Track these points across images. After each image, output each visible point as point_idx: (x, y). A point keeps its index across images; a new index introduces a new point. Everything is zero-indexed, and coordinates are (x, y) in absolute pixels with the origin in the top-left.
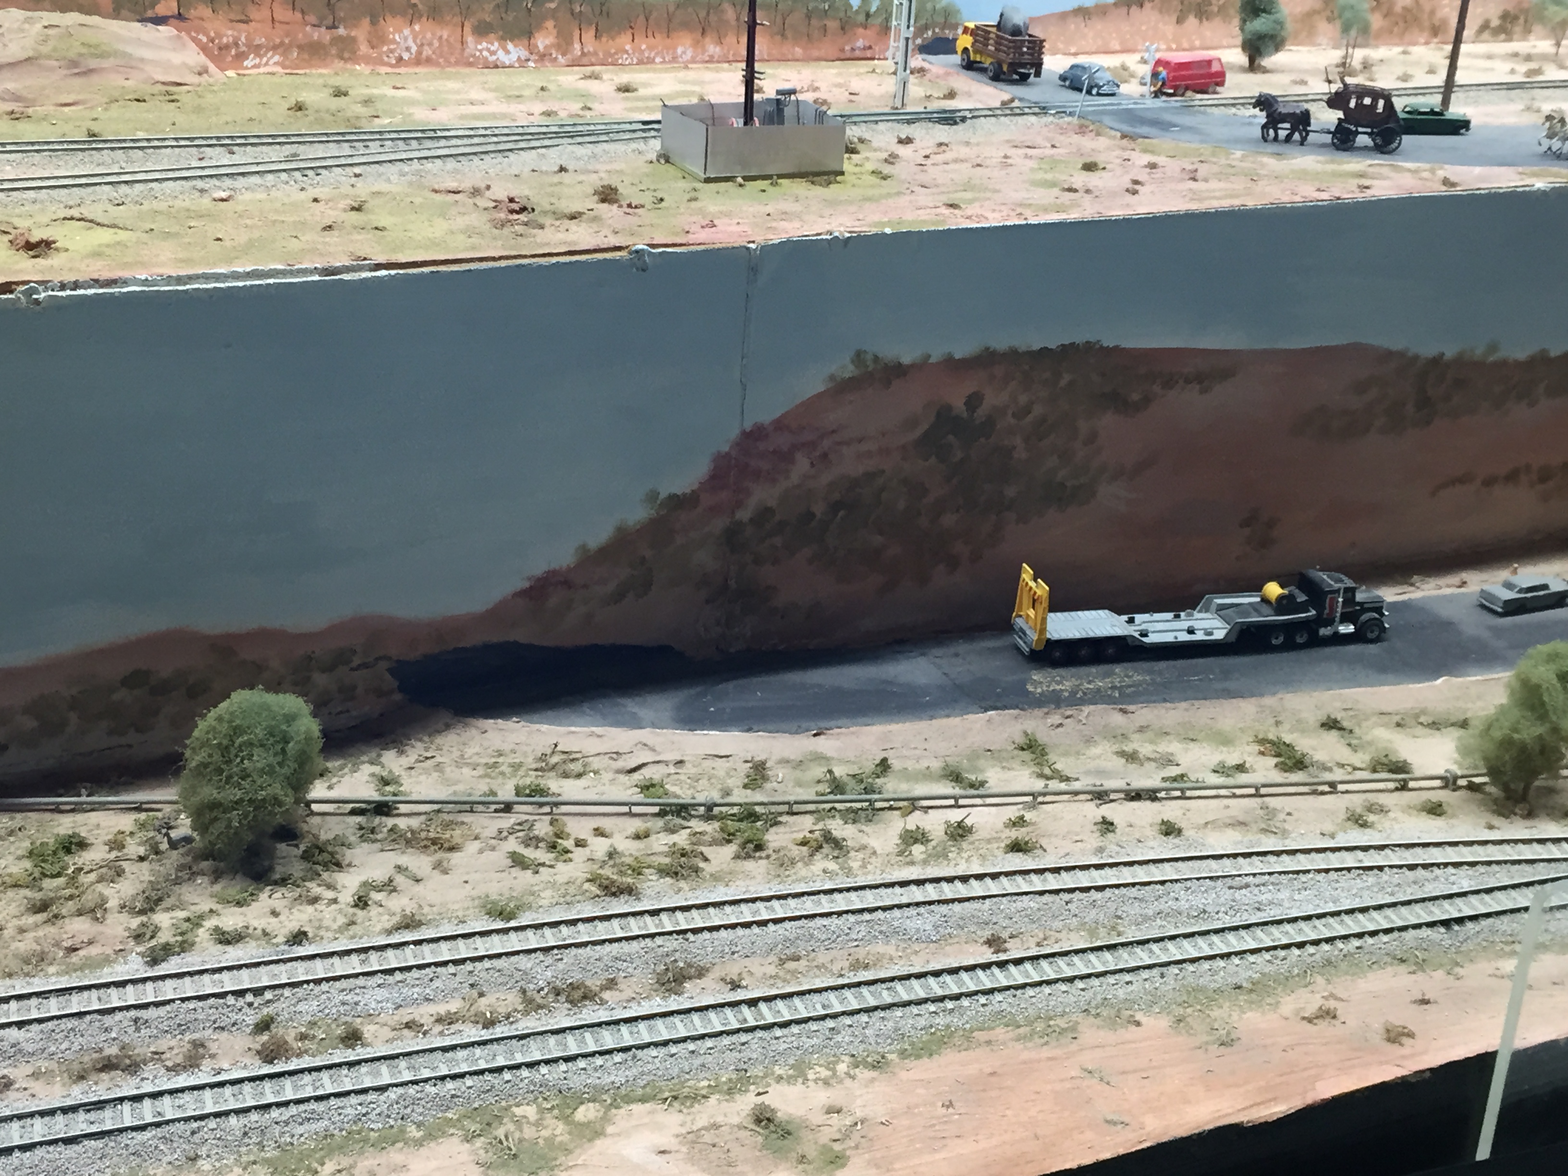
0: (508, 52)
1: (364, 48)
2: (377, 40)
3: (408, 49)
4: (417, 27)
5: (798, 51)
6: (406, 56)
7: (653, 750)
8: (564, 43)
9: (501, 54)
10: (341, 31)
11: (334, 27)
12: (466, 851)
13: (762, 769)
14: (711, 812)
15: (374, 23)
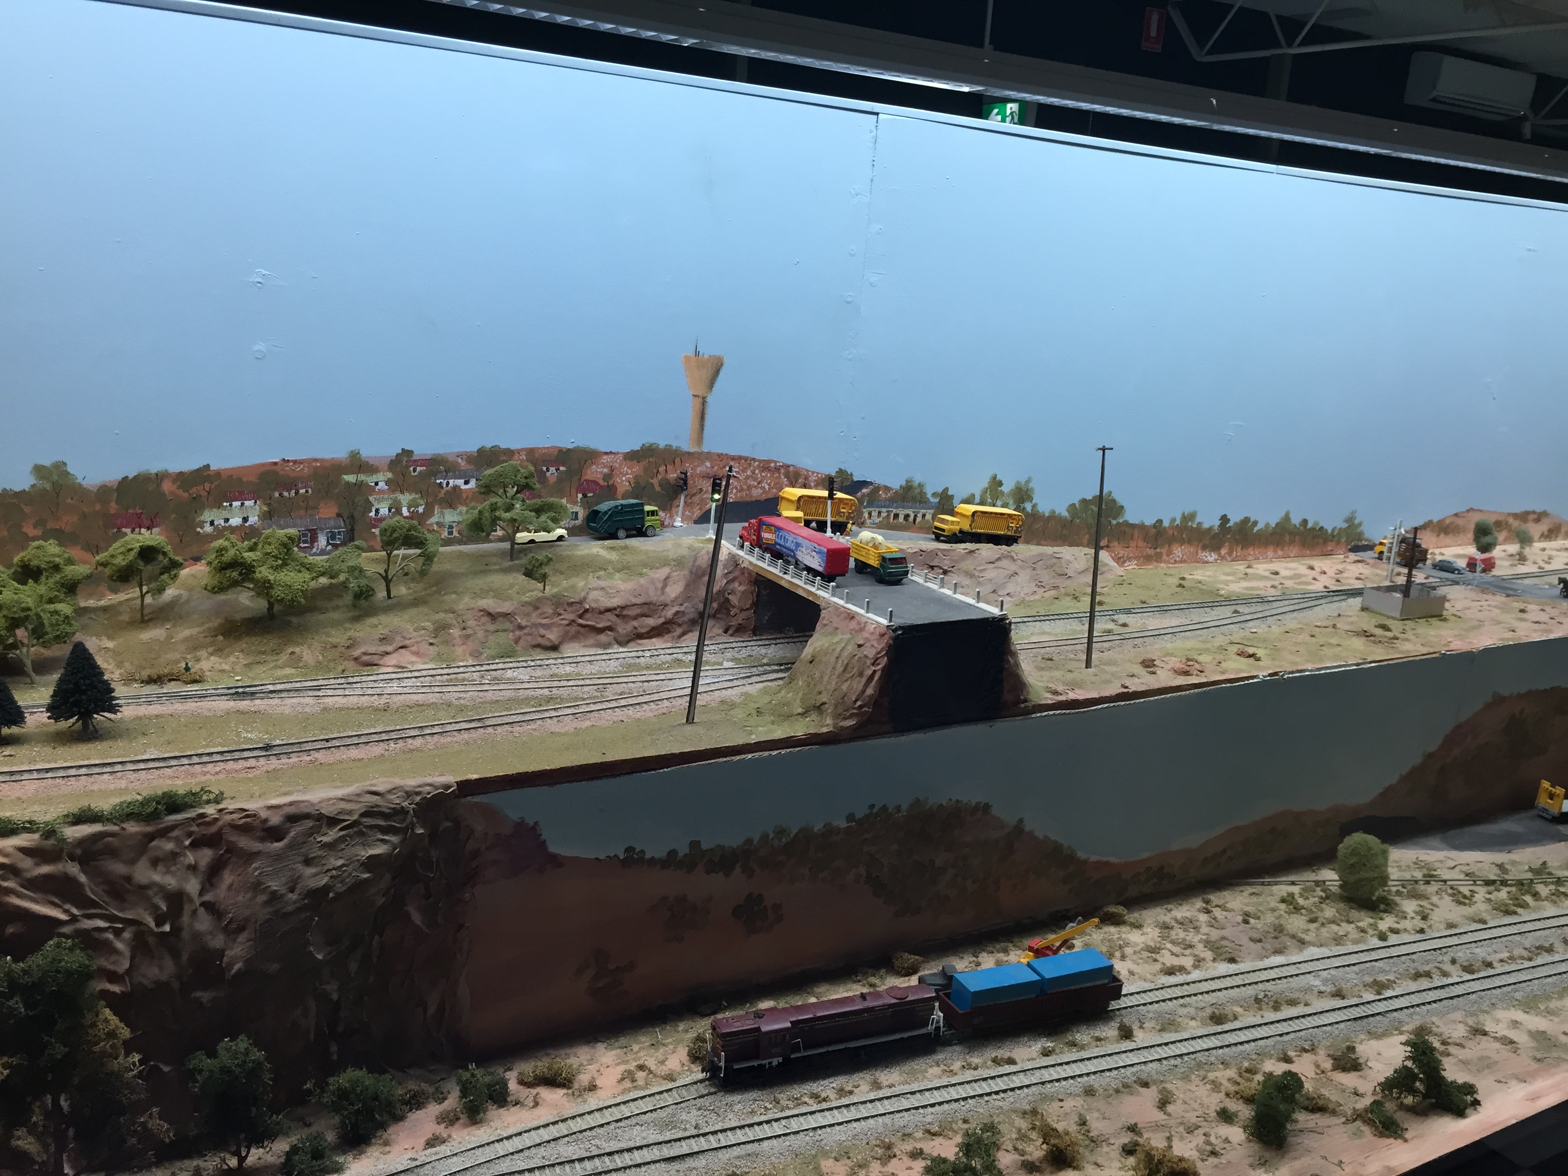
0: (1211, 556)
1: (1165, 557)
2: (1170, 553)
3: (1179, 556)
4: (1183, 547)
5: (1308, 552)
6: (1177, 559)
7: (1452, 859)
8: (1230, 554)
9: (1209, 557)
10: (1158, 550)
11: (1156, 548)
12: (1435, 899)
13: (1501, 866)
14: (1504, 883)
15: (1169, 546)
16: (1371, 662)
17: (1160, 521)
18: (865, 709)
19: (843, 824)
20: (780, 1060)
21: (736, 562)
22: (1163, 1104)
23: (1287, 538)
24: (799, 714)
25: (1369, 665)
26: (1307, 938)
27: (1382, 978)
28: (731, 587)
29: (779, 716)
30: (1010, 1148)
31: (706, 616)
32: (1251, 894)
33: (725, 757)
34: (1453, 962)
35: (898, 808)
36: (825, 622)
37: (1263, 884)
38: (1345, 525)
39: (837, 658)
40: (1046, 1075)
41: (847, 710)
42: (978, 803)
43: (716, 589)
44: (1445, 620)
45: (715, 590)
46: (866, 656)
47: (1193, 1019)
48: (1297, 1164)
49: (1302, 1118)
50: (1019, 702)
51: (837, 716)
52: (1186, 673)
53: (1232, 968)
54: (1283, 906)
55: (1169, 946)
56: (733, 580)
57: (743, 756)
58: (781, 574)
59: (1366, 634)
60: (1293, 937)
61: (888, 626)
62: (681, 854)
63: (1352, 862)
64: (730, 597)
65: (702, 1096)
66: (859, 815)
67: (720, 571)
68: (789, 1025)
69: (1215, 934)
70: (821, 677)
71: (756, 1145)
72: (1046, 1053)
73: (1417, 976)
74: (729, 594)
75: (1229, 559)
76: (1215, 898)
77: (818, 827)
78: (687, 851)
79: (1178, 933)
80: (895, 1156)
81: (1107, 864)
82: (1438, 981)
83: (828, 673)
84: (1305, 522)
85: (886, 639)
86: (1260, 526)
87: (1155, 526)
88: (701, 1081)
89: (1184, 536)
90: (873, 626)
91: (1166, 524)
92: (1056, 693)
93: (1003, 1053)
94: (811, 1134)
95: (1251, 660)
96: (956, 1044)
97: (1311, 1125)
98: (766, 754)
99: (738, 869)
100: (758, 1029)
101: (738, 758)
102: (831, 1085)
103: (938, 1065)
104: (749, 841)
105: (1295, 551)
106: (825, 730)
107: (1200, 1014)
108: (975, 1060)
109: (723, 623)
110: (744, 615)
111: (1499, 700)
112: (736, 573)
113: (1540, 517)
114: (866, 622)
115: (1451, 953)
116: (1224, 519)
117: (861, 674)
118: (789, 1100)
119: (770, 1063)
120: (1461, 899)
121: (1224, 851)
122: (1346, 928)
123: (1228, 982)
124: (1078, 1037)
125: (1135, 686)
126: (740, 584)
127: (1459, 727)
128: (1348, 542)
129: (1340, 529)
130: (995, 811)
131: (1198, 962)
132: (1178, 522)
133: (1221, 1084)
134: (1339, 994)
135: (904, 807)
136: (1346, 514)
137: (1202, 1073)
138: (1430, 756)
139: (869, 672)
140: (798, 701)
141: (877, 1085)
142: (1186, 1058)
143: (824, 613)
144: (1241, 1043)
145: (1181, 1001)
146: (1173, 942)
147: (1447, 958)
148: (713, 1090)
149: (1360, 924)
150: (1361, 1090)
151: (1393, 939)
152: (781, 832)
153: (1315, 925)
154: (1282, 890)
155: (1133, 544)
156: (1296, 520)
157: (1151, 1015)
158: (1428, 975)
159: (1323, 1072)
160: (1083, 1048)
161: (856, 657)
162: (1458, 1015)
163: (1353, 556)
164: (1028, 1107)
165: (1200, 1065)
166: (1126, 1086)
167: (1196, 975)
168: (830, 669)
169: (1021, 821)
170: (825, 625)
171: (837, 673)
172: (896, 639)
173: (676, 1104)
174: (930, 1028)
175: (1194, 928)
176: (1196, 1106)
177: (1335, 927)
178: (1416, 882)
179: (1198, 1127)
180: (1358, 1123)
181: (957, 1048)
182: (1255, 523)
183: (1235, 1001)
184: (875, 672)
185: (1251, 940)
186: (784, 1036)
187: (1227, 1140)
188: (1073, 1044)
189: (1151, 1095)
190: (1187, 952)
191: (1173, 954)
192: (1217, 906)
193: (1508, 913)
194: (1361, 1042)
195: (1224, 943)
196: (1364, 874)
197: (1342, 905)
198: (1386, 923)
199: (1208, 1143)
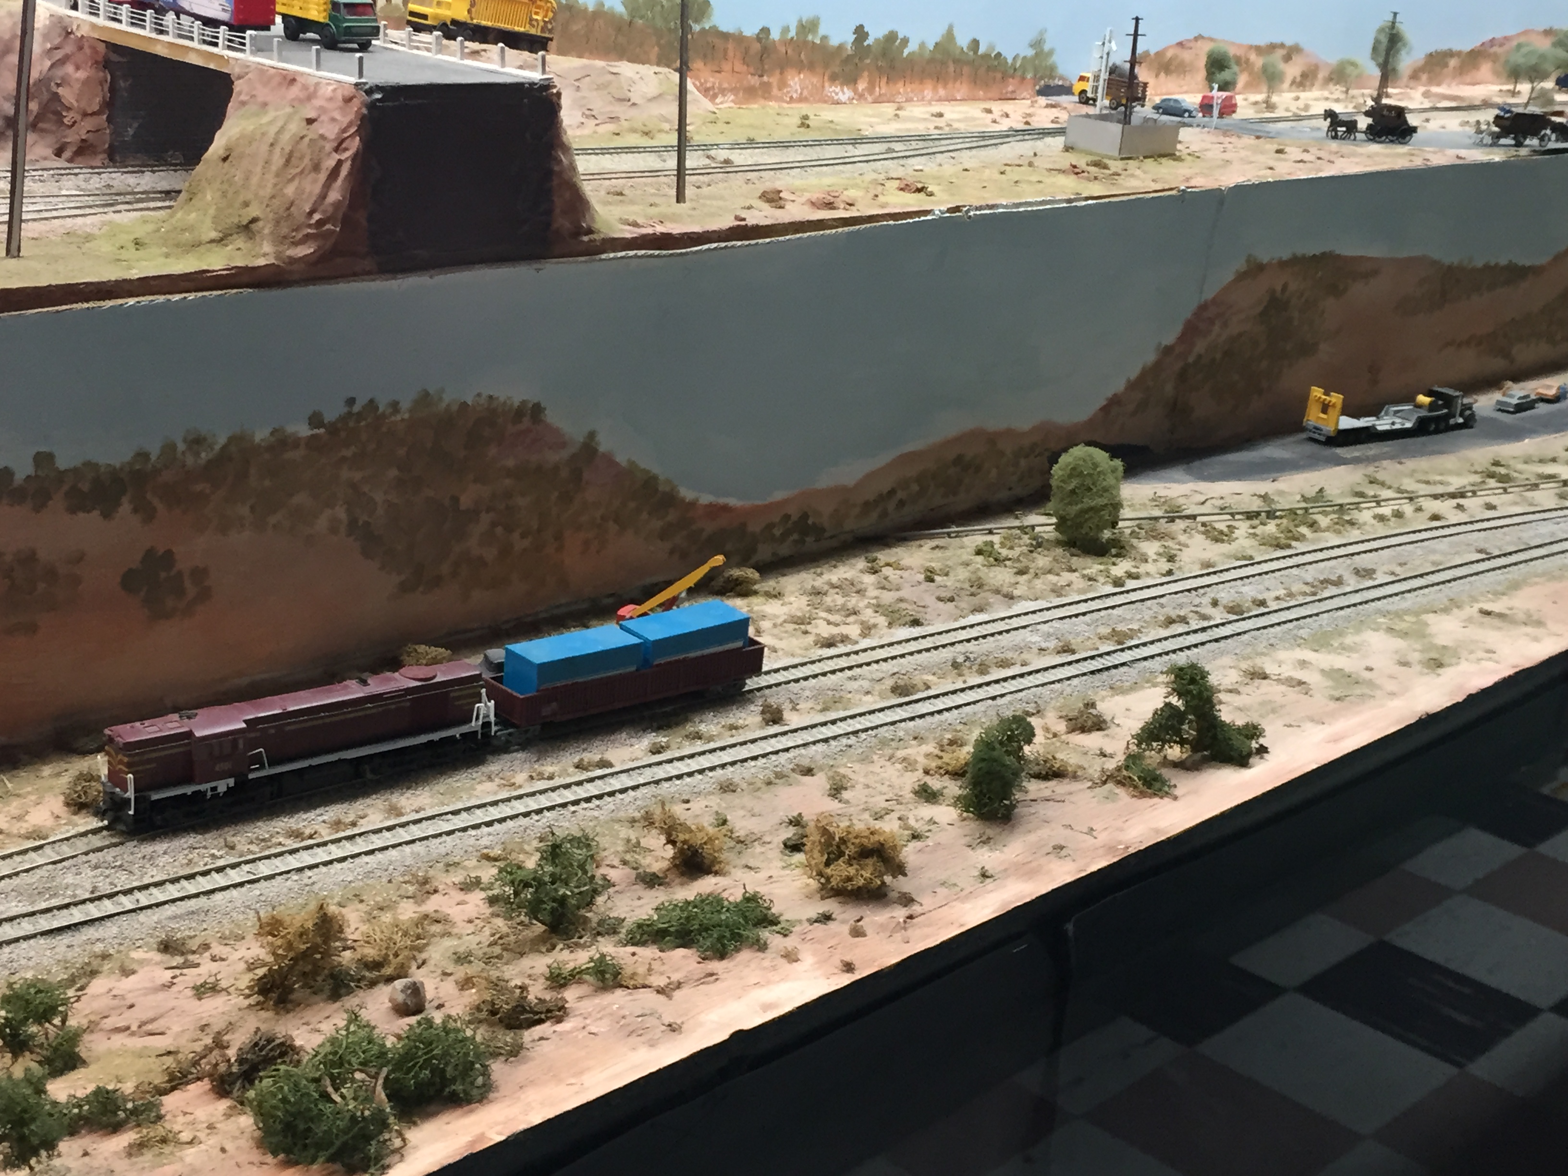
0: (844, 93)
1: (775, 91)
2: (783, 84)
3: (796, 91)
4: (802, 76)
5: (981, 93)
6: (795, 96)
7: (1202, 492)
8: (871, 89)
9: (840, 94)
10: (765, 78)
11: (761, 76)
12: (1183, 538)
13: (1265, 497)
14: (1271, 515)
15: (781, 73)
16: (1087, 199)
17: (765, 31)
18: (329, 226)
19: (304, 431)
20: (231, 782)
21: (65, 29)
22: (836, 790)
23: (951, 68)
24: (212, 241)
25: (1084, 203)
26: (1016, 593)
27: (1120, 627)
28: (59, 72)
29: (177, 245)
30: (616, 862)
31: (21, 126)
32: (933, 549)
33: (87, 301)
34: (1215, 603)
35: (395, 406)
36: (243, 98)
37: (949, 535)
38: (1030, 53)
39: (272, 145)
40: (660, 772)
41: (296, 230)
42: (524, 402)
43: (35, 75)
44: (1179, 159)
45: (31, 81)
46: (323, 137)
47: (868, 693)
48: (1032, 838)
49: (1034, 787)
50: (579, 231)
51: (281, 240)
52: (830, 206)
53: (916, 631)
54: (980, 559)
55: (824, 615)
56: (62, 62)
57: (120, 301)
58: (154, 35)
59: (1075, 170)
60: (997, 592)
61: (357, 85)
62: (20, 476)
63: (1071, 486)
64: (60, 91)
65: (100, 849)
66: (330, 416)
67: (38, 46)
68: (244, 725)
69: (888, 597)
70: (247, 179)
71: (203, 899)
72: (657, 750)
73: (1170, 622)
74: (58, 85)
75: (870, 99)
76: (883, 556)
77: (261, 435)
78: (30, 470)
79: (835, 599)
80: (436, 891)
81: (725, 508)
82: (1195, 624)
83: (258, 170)
84: (975, 43)
85: (356, 104)
86: (912, 47)
87: (758, 38)
88: (95, 832)
89: (803, 56)
90: (331, 88)
91: (775, 35)
92: (635, 224)
93: (592, 755)
94: (295, 877)
95: (922, 195)
96: (517, 751)
97: (1047, 793)
98: (161, 298)
99: (125, 507)
100: (189, 734)
101: (109, 304)
102: (320, 819)
103: (490, 778)
104: (143, 456)
105: (962, 90)
106: (261, 262)
107: (878, 687)
108: (548, 769)
109: (50, 139)
110: (88, 124)
111: (1255, 269)
112: (68, 49)
113: (1291, 53)
114: (317, 84)
115: (1211, 593)
116: (860, 33)
117: (316, 168)
118: (251, 843)
119: (214, 789)
120: (1218, 537)
121: (892, 492)
122: (1067, 577)
123: (913, 646)
124: (703, 728)
125: (754, 218)
126: (78, 68)
127: (1203, 307)
128: (1036, 79)
129: (1025, 58)
130: (553, 417)
131: (867, 630)
132: (792, 33)
133: (916, 762)
134: (1067, 649)
135: (405, 405)
136: (1032, 36)
137: (888, 752)
138: (1167, 351)
139: (331, 163)
140: (208, 222)
141: (394, 810)
142: (863, 736)
143: (238, 86)
144: (940, 712)
145: (848, 673)
146: (829, 610)
147: (1206, 600)
148: (115, 840)
149: (1085, 572)
150: (1108, 750)
151: (1131, 584)
152: (197, 442)
153: (1025, 577)
154: (979, 540)
155: (727, 67)
156: (963, 41)
157: (807, 693)
158: (1184, 620)
159: (1055, 735)
160: (711, 739)
161: (306, 140)
162: (1227, 660)
163: (1042, 100)
164: (637, 815)
165: (884, 743)
166: (780, 776)
167: (865, 643)
168: (261, 163)
169: (592, 435)
170: (243, 103)
171: (274, 168)
172: (372, 106)
173: (54, 863)
174: (475, 725)
175: (858, 592)
176: (884, 789)
177: (1051, 578)
178: (1156, 519)
179: (888, 812)
180: (1110, 786)
181: (520, 755)
182: (905, 41)
183: (923, 668)
184: (340, 163)
185: (940, 599)
186: (235, 743)
187: (932, 821)
188: (698, 736)
189: (820, 782)
190: (852, 619)
191: (829, 623)
192: (888, 565)
193: (1279, 546)
194: (1103, 699)
195: (903, 605)
196: (1088, 502)
197: (1059, 551)
198: (1121, 568)
199: (907, 827)
